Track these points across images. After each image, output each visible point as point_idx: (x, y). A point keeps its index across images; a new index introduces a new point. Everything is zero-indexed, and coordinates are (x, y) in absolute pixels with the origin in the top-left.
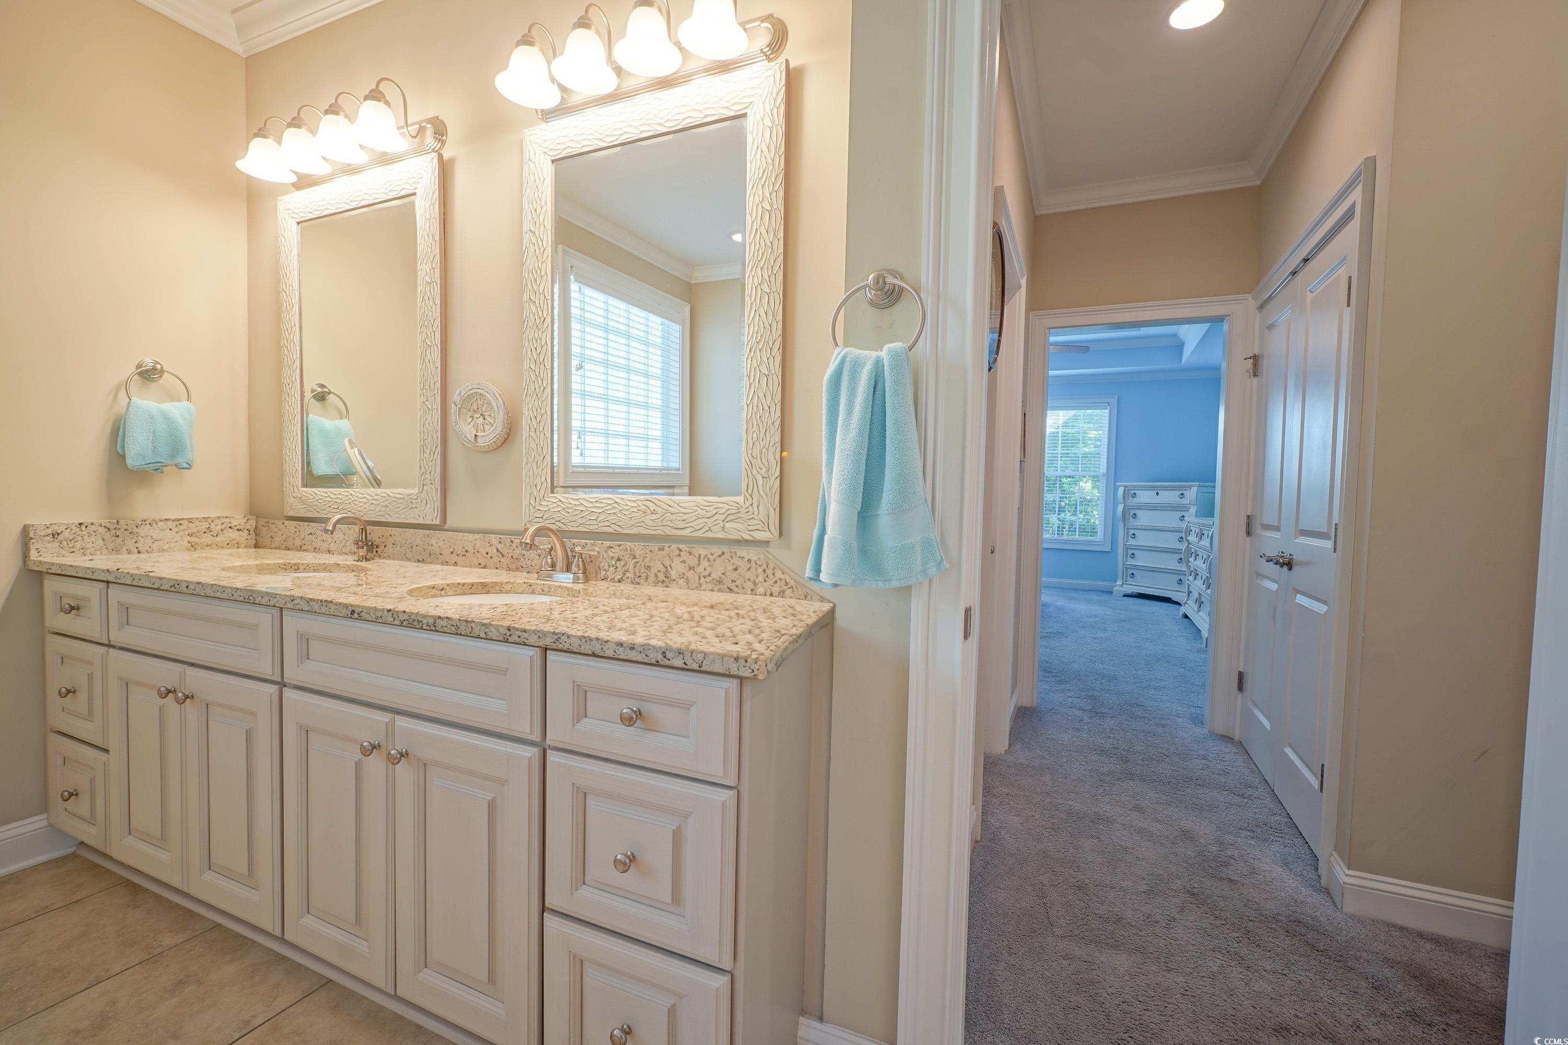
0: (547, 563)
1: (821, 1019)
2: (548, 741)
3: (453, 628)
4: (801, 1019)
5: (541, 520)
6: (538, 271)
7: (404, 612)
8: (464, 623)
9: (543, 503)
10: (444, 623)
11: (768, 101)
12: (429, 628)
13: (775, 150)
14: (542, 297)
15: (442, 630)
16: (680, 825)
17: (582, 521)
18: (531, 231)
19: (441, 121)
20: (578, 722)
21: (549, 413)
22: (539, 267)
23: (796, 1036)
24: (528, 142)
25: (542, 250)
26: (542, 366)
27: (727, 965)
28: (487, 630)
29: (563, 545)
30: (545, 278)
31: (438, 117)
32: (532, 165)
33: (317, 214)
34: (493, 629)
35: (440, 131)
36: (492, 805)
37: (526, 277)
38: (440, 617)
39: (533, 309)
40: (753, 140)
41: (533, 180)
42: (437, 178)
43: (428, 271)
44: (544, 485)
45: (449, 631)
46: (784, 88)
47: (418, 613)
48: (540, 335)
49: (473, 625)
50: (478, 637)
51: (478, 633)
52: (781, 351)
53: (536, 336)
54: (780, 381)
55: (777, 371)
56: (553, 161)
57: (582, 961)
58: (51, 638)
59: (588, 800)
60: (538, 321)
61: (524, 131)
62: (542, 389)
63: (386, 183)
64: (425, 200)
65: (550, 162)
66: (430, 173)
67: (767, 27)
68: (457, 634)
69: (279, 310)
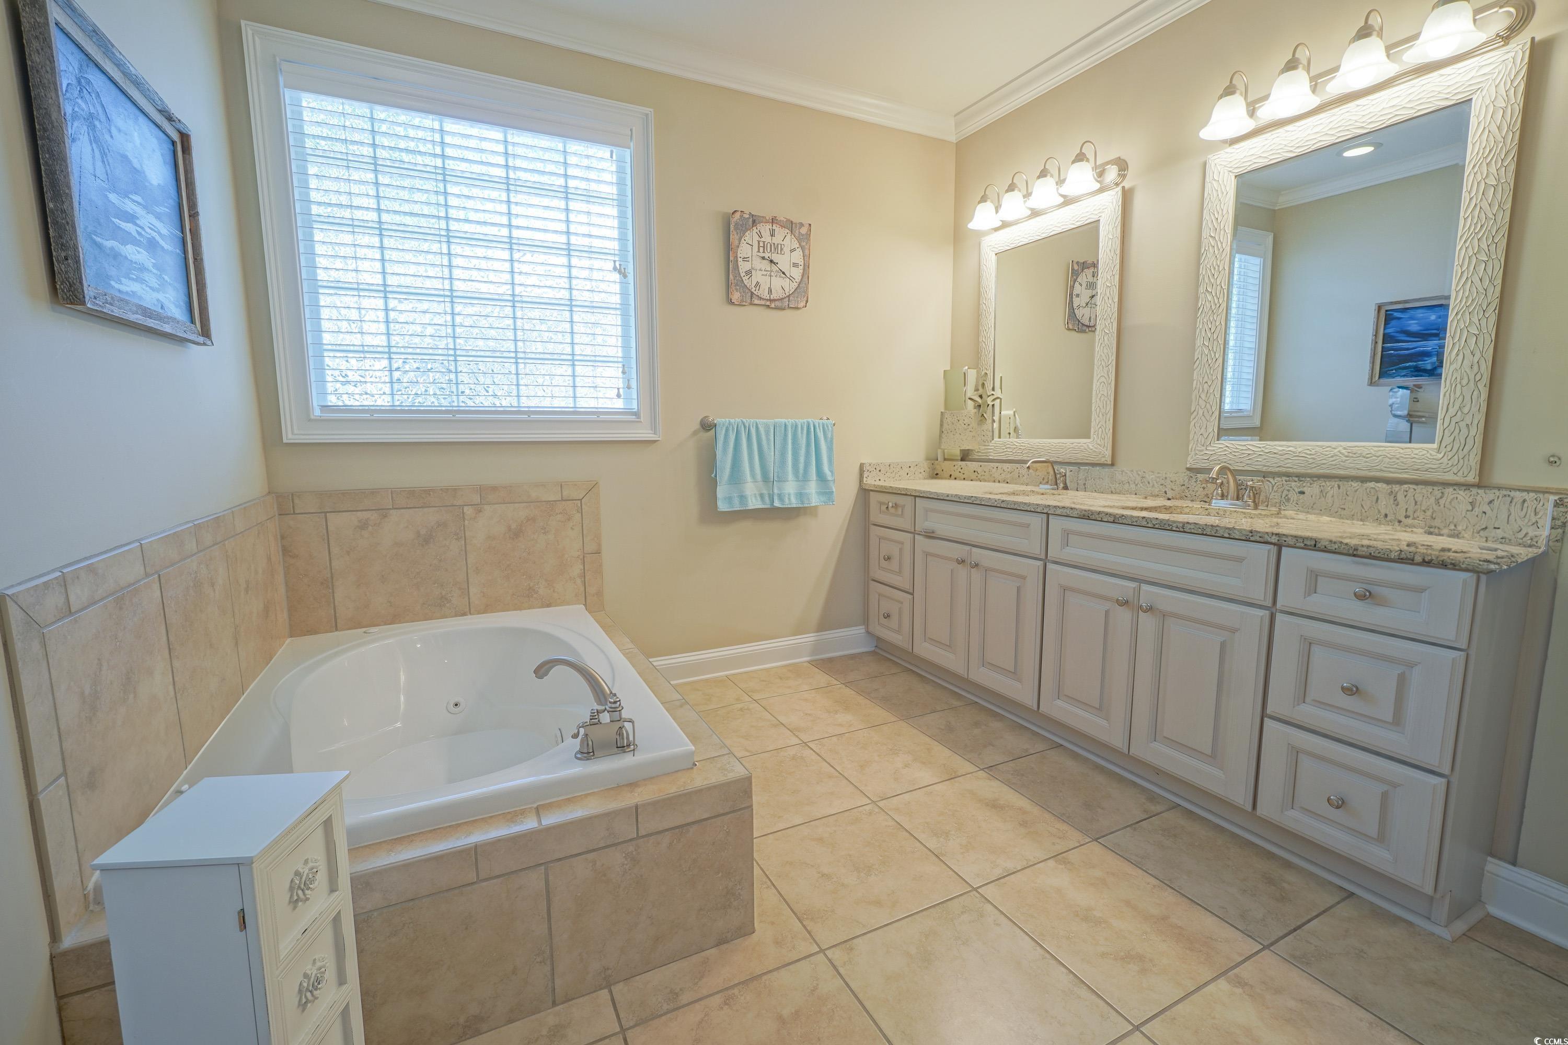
0: (1217, 494)
1: (1514, 863)
2: (1279, 605)
3: (1200, 530)
4: (1489, 859)
5: (1207, 461)
6: (1217, 268)
7: (1157, 519)
8: (1210, 527)
9: (1209, 448)
10: (1192, 526)
11: (1502, 83)
12: (1178, 529)
13: (1509, 128)
14: (1219, 288)
15: (1189, 531)
16: (1404, 672)
17: (1249, 462)
18: (1212, 237)
19: (1123, 160)
20: (1309, 595)
21: (1220, 378)
22: (1217, 264)
23: (1483, 870)
24: (1213, 165)
25: (1221, 250)
26: (1215, 343)
27: (1446, 770)
28: (1230, 532)
29: (1235, 480)
30: (1222, 272)
31: (1120, 158)
32: (1215, 184)
33: (1013, 246)
34: (1236, 532)
35: (1122, 166)
36: (1223, 645)
37: (1204, 273)
38: (1188, 523)
39: (1210, 298)
40: (1479, 123)
41: (1215, 195)
42: (1120, 206)
43: (1109, 277)
44: (1211, 435)
45: (1195, 532)
46: (1526, 66)
47: (1168, 520)
48: (1215, 318)
49: (1217, 528)
50: (1223, 537)
51: (1222, 534)
52: (1497, 311)
53: (1211, 319)
54: (1493, 339)
55: (1490, 329)
56: (1236, 176)
57: (1297, 752)
58: (872, 527)
59: (1312, 649)
60: (1213, 307)
61: (1209, 157)
62: (1214, 360)
63: (1074, 217)
64: (1109, 225)
65: (1233, 178)
66: (1115, 203)
67: (1509, 12)
68: (1202, 534)
69: (978, 316)
